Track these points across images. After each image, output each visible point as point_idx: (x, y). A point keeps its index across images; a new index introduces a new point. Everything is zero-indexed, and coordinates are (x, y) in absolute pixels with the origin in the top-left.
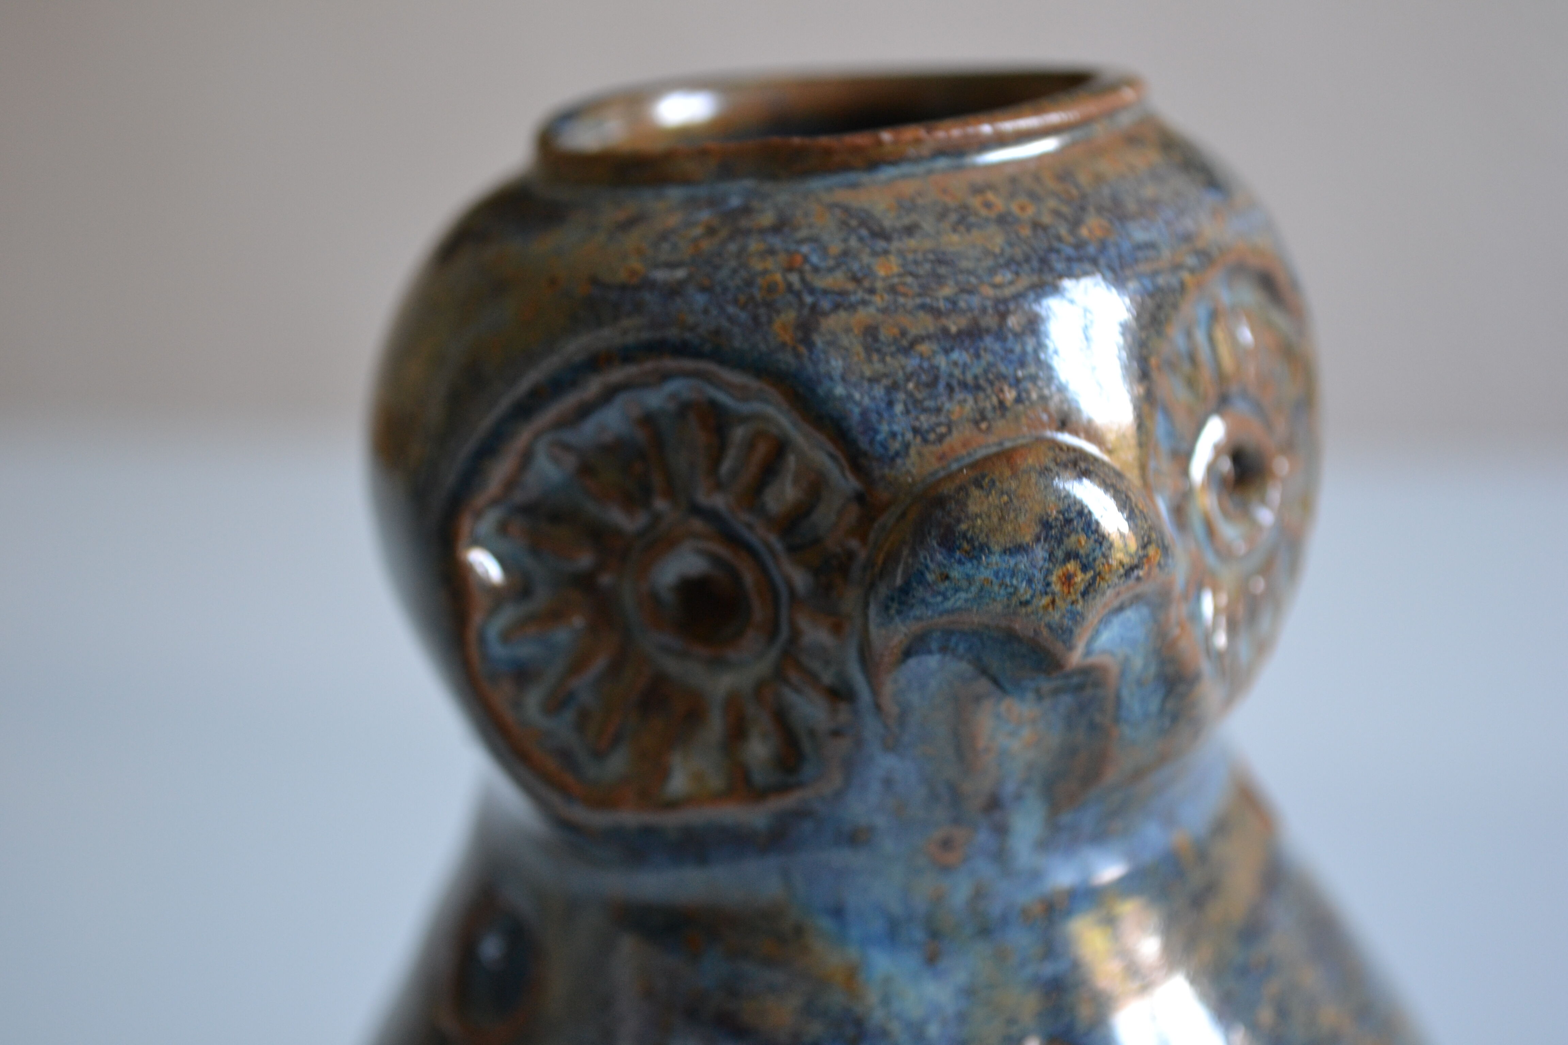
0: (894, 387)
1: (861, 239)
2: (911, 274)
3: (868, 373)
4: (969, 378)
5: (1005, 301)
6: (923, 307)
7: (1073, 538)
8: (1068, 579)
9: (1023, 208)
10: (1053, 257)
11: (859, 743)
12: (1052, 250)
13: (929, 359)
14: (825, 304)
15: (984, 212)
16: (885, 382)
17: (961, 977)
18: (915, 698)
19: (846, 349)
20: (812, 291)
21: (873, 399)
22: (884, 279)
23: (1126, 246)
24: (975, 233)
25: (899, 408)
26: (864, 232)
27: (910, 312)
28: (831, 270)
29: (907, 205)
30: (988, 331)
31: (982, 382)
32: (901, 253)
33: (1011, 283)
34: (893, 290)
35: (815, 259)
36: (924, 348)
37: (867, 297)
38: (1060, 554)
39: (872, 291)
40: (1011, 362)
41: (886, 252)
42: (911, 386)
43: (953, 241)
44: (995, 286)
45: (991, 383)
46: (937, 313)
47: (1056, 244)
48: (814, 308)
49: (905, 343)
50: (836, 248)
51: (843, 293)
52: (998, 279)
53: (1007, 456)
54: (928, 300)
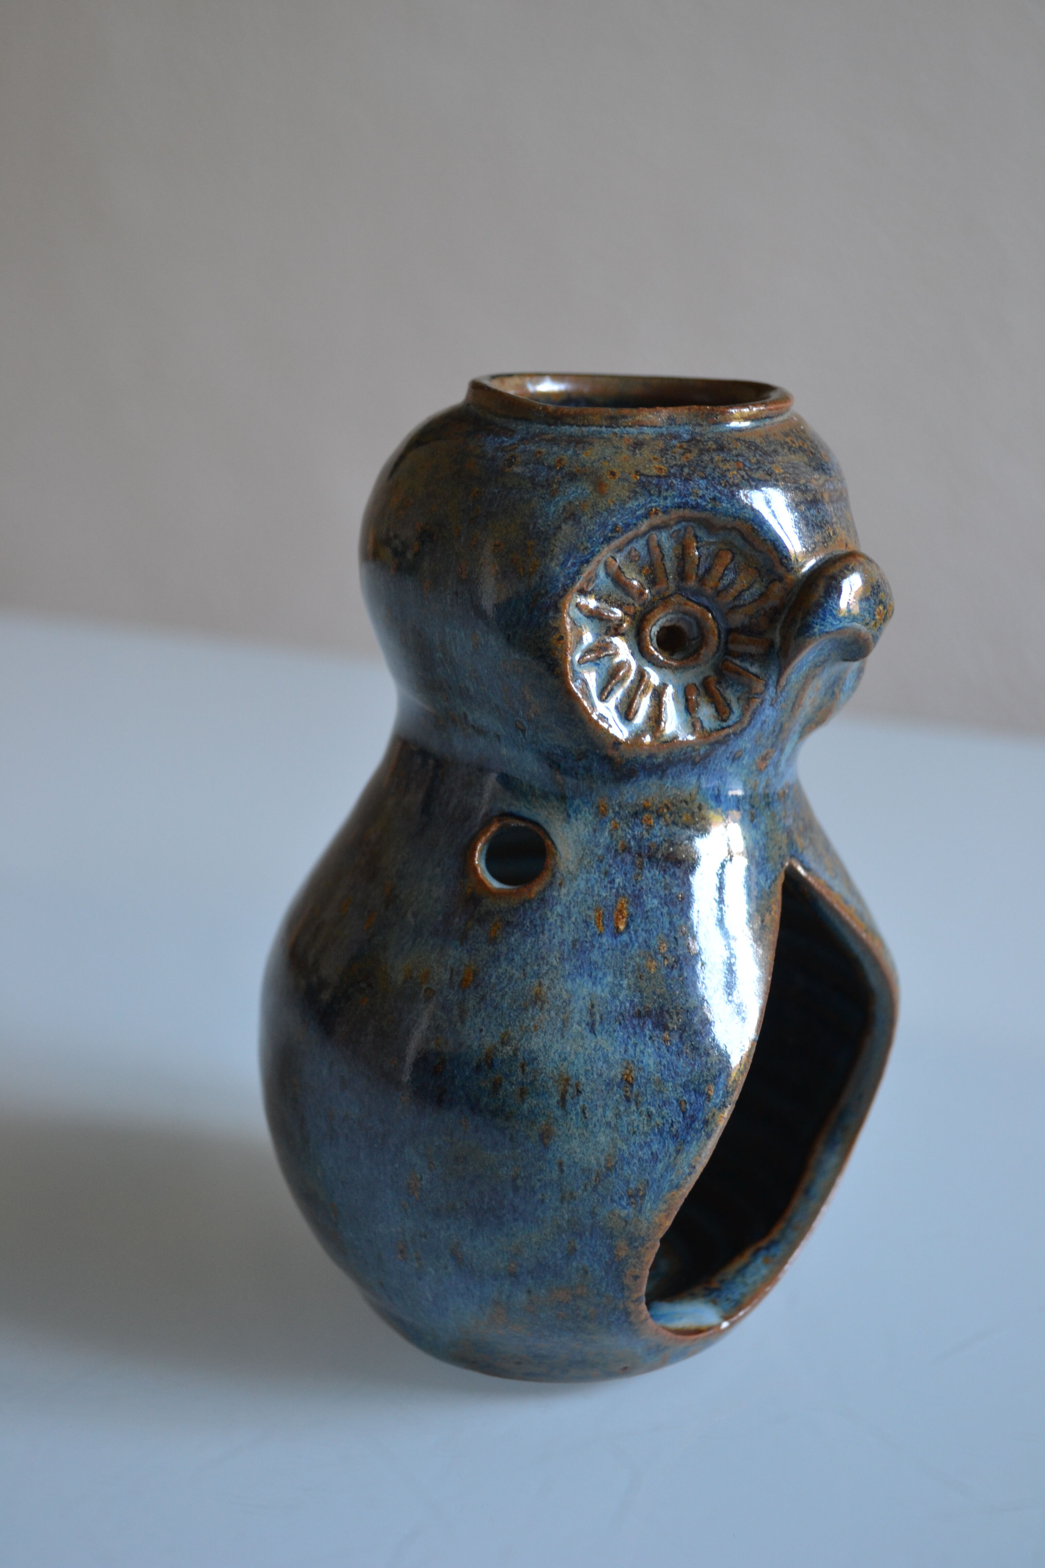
2: (787, 473)
7: (881, 594)
8: (880, 613)
9: (803, 444)
15: (794, 445)
22: (779, 475)
28: (757, 470)
34: (784, 480)
35: (748, 464)
38: (877, 601)
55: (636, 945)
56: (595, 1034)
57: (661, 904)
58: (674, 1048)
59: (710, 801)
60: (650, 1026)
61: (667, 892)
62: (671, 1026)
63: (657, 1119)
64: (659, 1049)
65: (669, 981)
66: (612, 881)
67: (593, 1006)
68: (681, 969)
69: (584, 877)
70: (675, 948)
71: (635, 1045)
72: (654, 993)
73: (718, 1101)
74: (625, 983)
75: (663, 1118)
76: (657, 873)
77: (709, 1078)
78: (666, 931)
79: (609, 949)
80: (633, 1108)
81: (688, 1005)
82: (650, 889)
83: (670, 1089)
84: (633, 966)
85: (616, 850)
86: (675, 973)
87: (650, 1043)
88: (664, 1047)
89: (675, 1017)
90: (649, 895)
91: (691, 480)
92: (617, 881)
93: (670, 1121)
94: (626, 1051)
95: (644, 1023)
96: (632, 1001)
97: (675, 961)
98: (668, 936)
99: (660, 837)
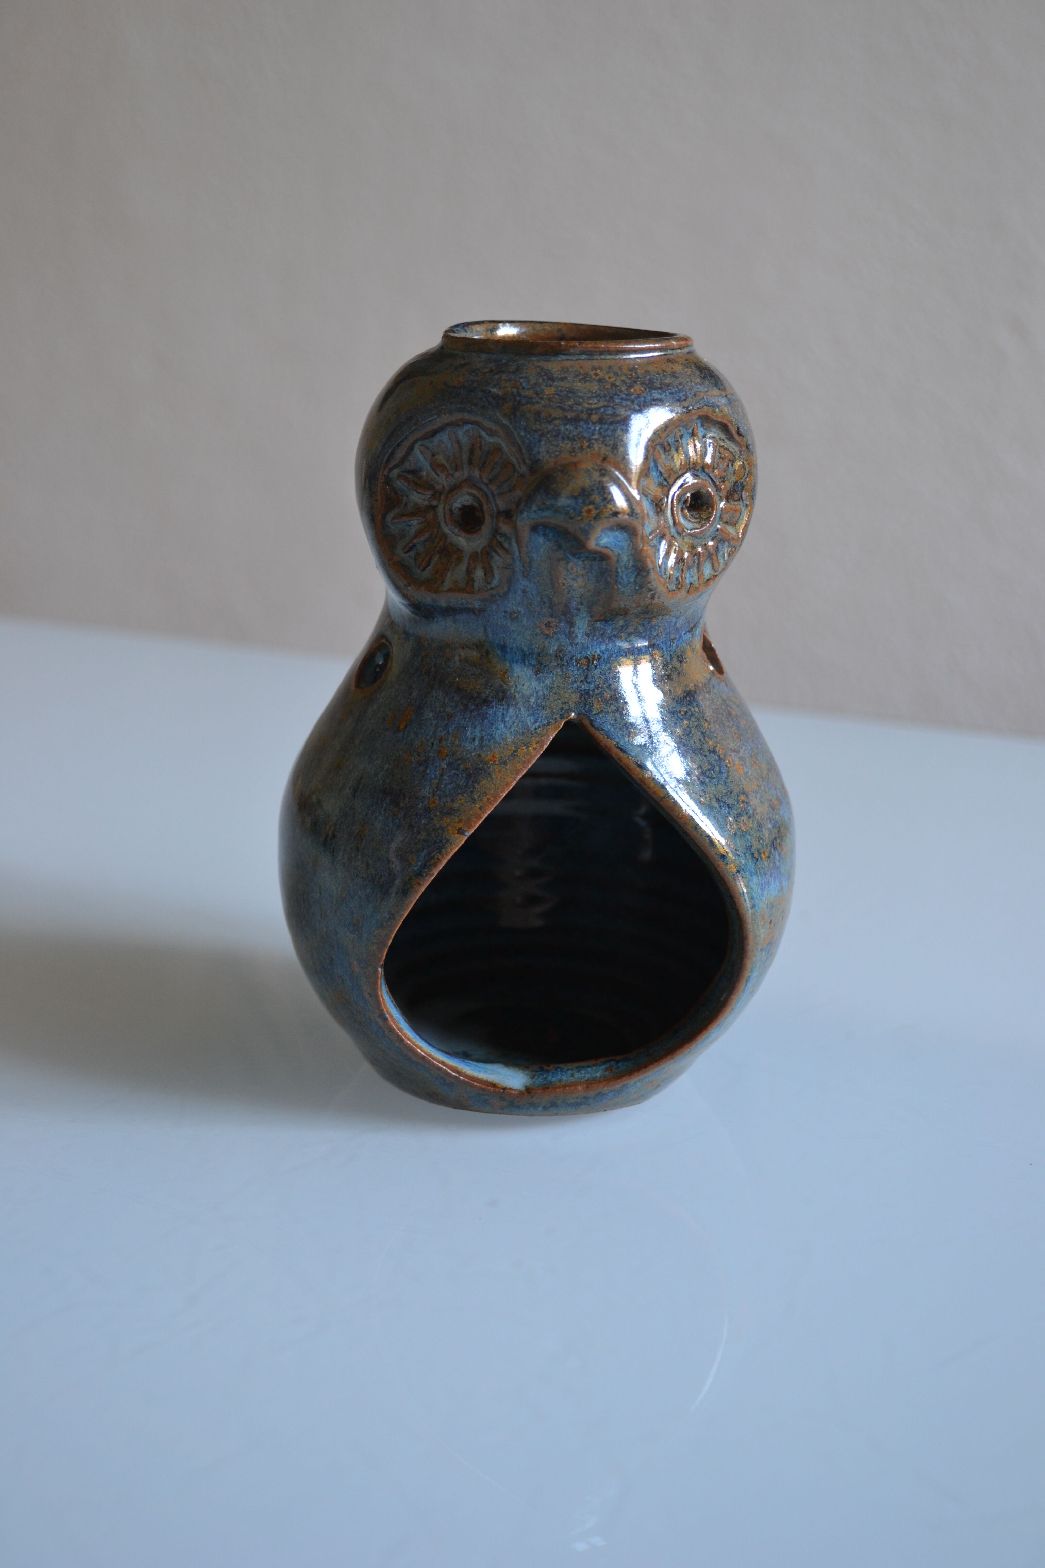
0: (542, 435)
1: (543, 380)
2: (558, 395)
3: (534, 429)
4: (571, 435)
5: (592, 410)
6: (559, 407)
7: (593, 497)
8: (589, 511)
9: (610, 378)
10: (616, 397)
11: (514, 572)
12: (616, 394)
13: (557, 426)
14: (524, 401)
15: (594, 377)
16: (540, 433)
17: (548, 682)
18: (534, 555)
19: (528, 419)
20: (520, 395)
21: (534, 438)
22: (547, 395)
23: (649, 398)
24: (588, 383)
25: (543, 443)
26: (545, 377)
27: (554, 408)
28: (529, 389)
29: (565, 370)
30: (582, 420)
31: (576, 438)
32: (557, 387)
33: (596, 404)
34: (550, 399)
35: (524, 385)
36: (557, 422)
37: (539, 401)
38: (587, 502)
39: (542, 399)
40: (589, 433)
41: (551, 386)
42: (549, 435)
43: (578, 385)
44: (589, 404)
45: (579, 439)
46: (564, 410)
47: (618, 393)
48: (519, 402)
49: (549, 419)
50: (532, 382)
51: (531, 398)
52: (590, 402)
53: (575, 464)
54: (562, 405)
55: (405, 742)
56: (355, 797)
57: (434, 717)
58: (397, 821)
59: (496, 649)
60: (388, 801)
61: (442, 710)
62: (401, 805)
63: (372, 869)
64: (387, 818)
65: (415, 773)
66: (410, 694)
67: (361, 778)
68: (427, 767)
69: (397, 687)
70: (429, 751)
71: (374, 811)
72: (401, 778)
73: (416, 869)
74: (386, 766)
75: (376, 870)
76: (441, 694)
77: (414, 850)
78: (428, 737)
79: (387, 741)
80: (359, 857)
81: (420, 794)
82: (432, 704)
83: (385, 850)
84: (396, 757)
85: (421, 672)
86: (421, 769)
87: (383, 812)
88: (391, 819)
89: (407, 800)
90: (429, 709)
91: (474, 392)
92: (414, 694)
93: (380, 874)
94: (367, 814)
95: (385, 798)
96: (384, 780)
97: (425, 761)
98: (428, 741)
99: (452, 668)
